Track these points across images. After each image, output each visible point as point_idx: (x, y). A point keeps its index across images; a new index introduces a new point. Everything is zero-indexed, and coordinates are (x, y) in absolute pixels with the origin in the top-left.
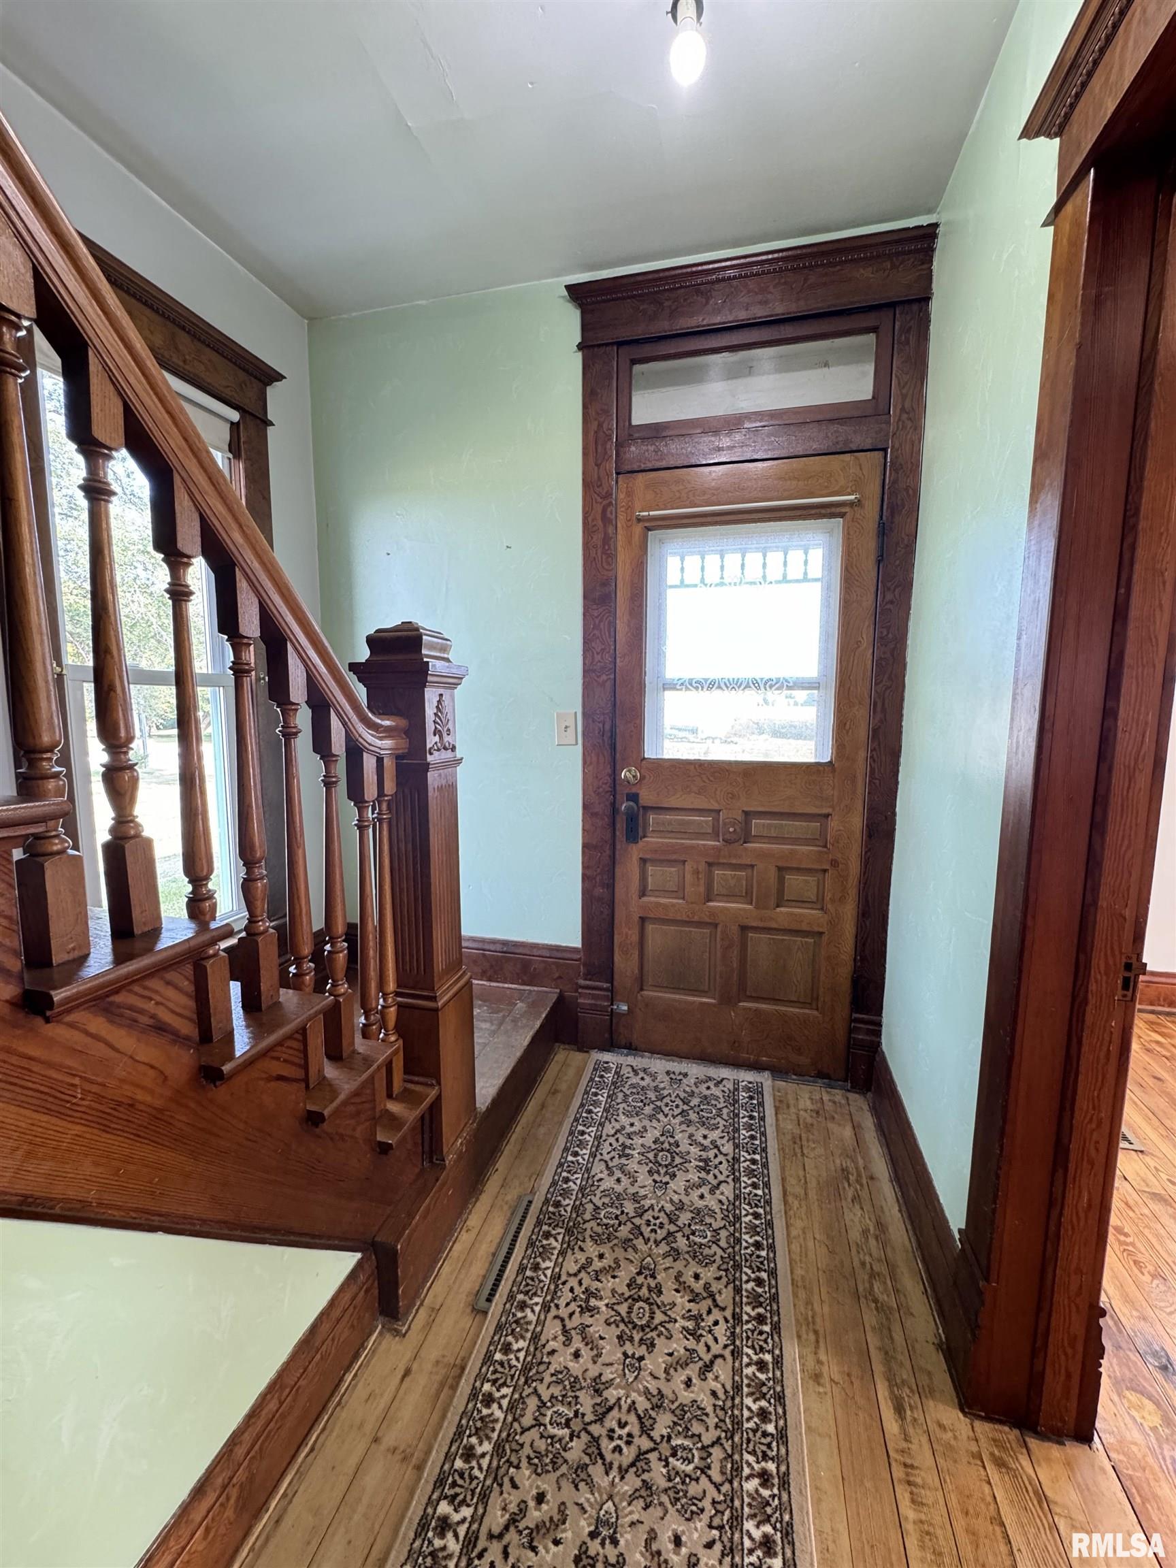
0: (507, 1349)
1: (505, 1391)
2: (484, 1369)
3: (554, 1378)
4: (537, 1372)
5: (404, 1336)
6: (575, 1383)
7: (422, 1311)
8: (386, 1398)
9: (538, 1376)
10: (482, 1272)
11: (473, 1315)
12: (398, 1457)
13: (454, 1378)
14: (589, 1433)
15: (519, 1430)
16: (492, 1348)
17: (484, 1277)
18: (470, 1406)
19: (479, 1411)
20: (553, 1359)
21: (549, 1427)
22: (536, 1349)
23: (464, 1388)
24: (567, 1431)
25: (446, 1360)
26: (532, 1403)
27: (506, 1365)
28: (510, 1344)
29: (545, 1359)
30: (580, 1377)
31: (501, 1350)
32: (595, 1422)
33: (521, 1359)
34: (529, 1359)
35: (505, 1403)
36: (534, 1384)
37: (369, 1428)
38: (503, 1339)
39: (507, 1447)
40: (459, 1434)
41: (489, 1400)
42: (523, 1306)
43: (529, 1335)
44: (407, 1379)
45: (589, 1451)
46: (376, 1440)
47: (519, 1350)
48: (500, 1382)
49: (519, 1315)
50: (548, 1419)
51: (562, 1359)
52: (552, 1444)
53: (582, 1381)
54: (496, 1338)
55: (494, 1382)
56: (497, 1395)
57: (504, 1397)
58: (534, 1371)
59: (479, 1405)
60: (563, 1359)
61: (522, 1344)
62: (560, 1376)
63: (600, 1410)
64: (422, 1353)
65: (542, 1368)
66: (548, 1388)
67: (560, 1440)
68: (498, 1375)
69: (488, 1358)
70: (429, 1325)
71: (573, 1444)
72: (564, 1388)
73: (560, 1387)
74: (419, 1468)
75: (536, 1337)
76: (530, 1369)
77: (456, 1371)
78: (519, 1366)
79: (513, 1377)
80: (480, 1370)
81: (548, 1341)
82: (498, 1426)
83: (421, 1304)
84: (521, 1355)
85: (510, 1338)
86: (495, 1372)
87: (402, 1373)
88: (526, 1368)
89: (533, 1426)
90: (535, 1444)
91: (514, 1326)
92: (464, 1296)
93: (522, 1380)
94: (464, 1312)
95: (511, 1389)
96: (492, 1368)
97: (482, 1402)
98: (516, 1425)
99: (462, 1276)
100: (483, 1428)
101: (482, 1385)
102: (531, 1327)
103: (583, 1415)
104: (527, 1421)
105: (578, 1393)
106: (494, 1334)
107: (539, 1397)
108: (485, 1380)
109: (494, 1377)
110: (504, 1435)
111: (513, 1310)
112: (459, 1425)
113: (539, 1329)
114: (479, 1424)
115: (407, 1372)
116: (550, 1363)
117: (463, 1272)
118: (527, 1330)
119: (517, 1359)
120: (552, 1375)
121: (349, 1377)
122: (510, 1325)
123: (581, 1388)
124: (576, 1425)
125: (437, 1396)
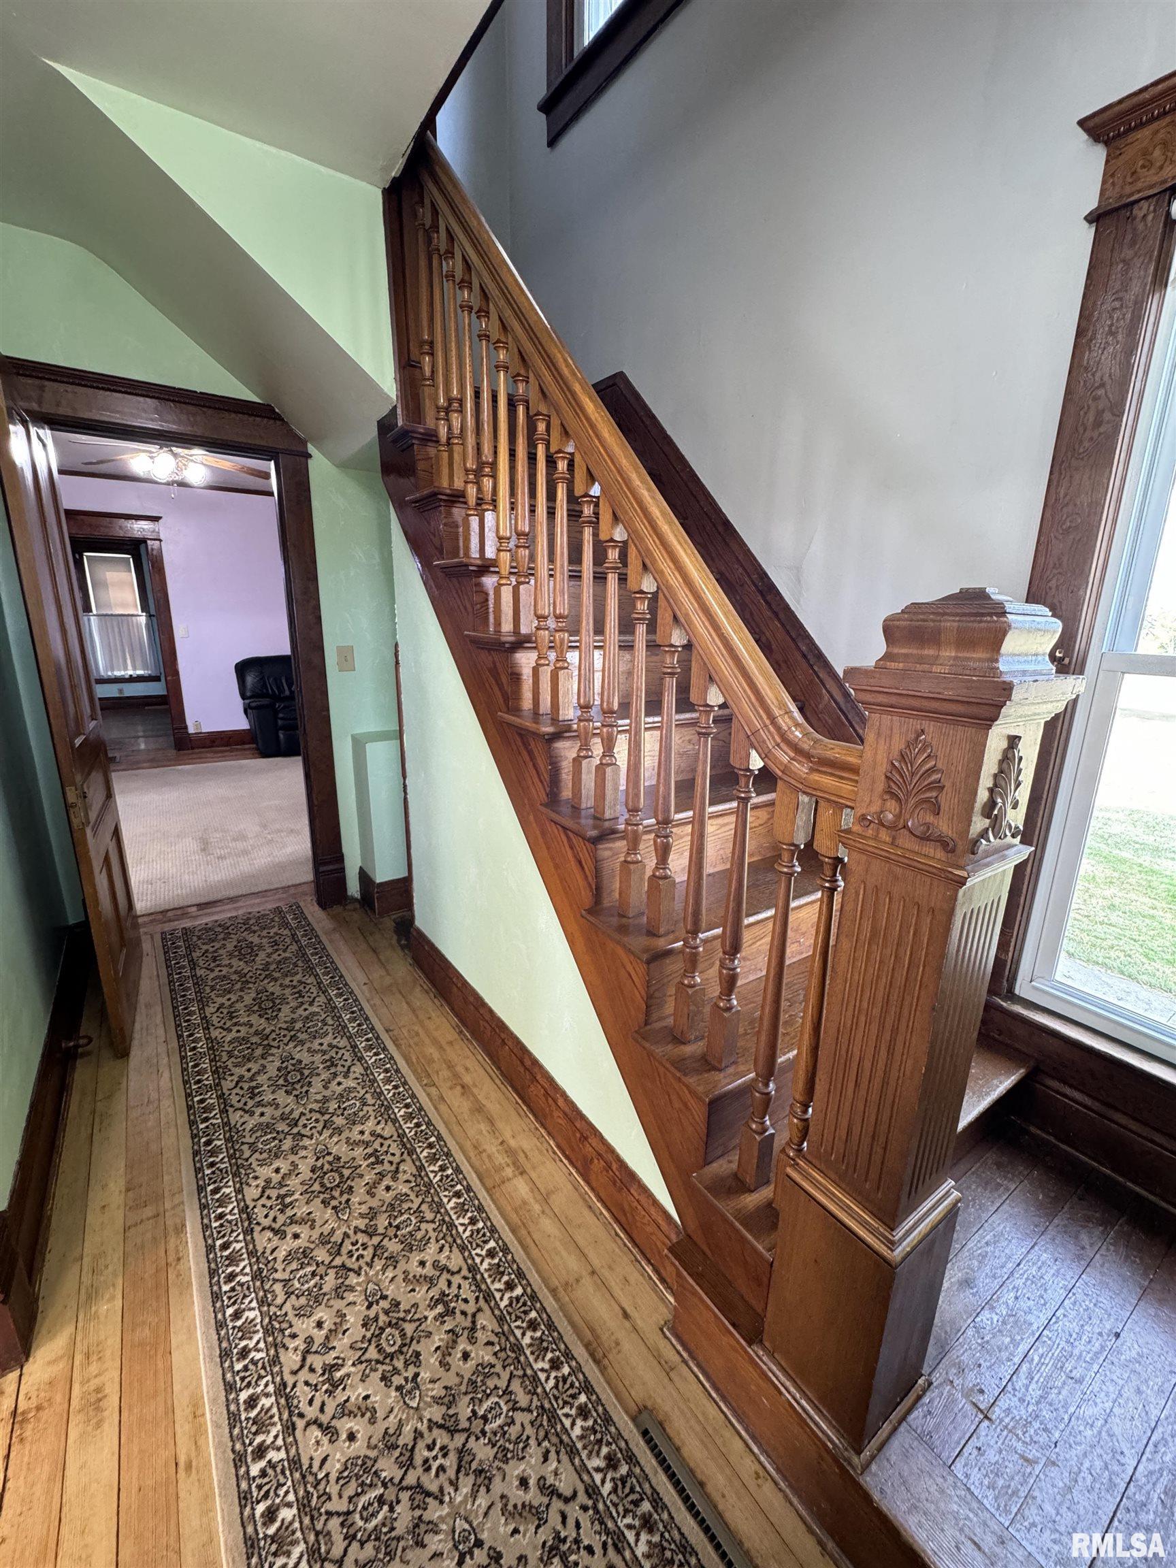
0: (583, 1412)
1: (552, 1382)
2: (581, 1377)
3: (524, 1437)
4: (541, 1425)
5: (662, 1330)
6: (504, 1456)
7: (677, 1358)
8: (617, 1292)
9: (538, 1422)
10: (685, 1452)
11: (640, 1404)
12: (572, 1280)
13: (595, 1350)
14: (464, 1430)
15: (515, 1373)
16: (594, 1397)
17: (678, 1449)
18: (562, 1347)
19: (553, 1351)
20: (540, 1451)
21: (497, 1399)
22: (561, 1441)
23: (580, 1352)
24: (481, 1413)
25: (614, 1351)
26: (523, 1400)
27: (570, 1400)
28: (585, 1419)
29: (546, 1444)
30: (504, 1466)
31: (586, 1405)
32: (464, 1445)
33: (563, 1419)
34: (559, 1427)
35: (542, 1376)
36: (535, 1414)
37: (605, 1273)
38: (595, 1414)
39: (513, 1355)
40: (551, 1326)
41: (555, 1365)
42: (612, 1464)
43: (579, 1445)
44: (621, 1312)
45: (453, 1419)
46: (593, 1273)
47: (573, 1424)
48: (561, 1384)
49: (605, 1450)
50: (502, 1404)
51: (533, 1461)
52: (484, 1391)
53: (501, 1464)
54: (600, 1409)
55: (565, 1379)
56: (553, 1374)
57: (548, 1379)
58: (545, 1423)
59: (557, 1353)
60: (530, 1465)
61: (577, 1431)
62: (521, 1445)
63: (467, 1458)
64: (634, 1336)
65: (542, 1434)
66: (522, 1425)
67: (481, 1401)
68: (567, 1386)
69: (587, 1388)
70: (658, 1357)
71: (469, 1410)
72: (509, 1441)
73: (513, 1438)
74: (553, 1291)
75: (572, 1452)
76: (549, 1421)
77: (599, 1355)
78: (560, 1412)
79: (556, 1399)
80: (584, 1374)
81: (559, 1462)
82: (531, 1358)
83: (684, 1361)
84: (567, 1423)
85: (590, 1423)
86: (572, 1386)
87: (628, 1311)
88: (553, 1417)
89: (508, 1386)
90: (496, 1377)
91: (599, 1436)
92: (667, 1408)
93: (547, 1406)
94: (650, 1397)
95: (548, 1389)
96: (577, 1384)
97: (558, 1358)
98: (520, 1373)
99: (693, 1422)
100: (540, 1348)
101: (570, 1367)
102: (584, 1454)
103: (477, 1439)
104: (516, 1386)
105: (496, 1449)
106: (605, 1409)
107: (523, 1410)
108: (573, 1372)
109: (569, 1382)
110: (522, 1358)
111: (614, 1446)
112: (556, 1329)
113: (577, 1461)
114: (545, 1344)
115: (626, 1315)
116: (539, 1444)
117: (698, 1428)
118: (585, 1447)
119: (567, 1416)
120: (528, 1438)
121: (649, 1270)
122: (601, 1432)
123: (495, 1457)
124: (478, 1424)
125: (592, 1330)
